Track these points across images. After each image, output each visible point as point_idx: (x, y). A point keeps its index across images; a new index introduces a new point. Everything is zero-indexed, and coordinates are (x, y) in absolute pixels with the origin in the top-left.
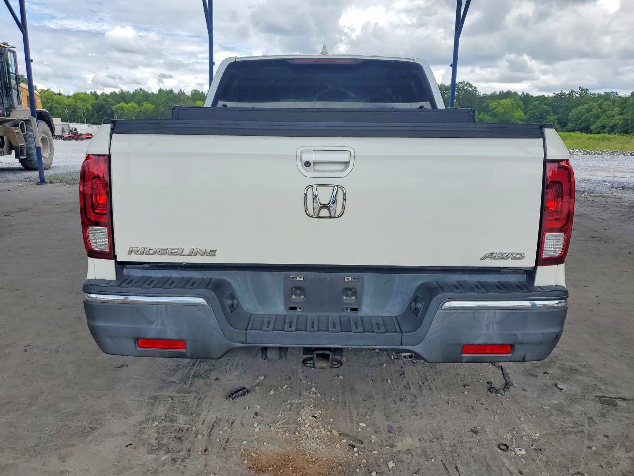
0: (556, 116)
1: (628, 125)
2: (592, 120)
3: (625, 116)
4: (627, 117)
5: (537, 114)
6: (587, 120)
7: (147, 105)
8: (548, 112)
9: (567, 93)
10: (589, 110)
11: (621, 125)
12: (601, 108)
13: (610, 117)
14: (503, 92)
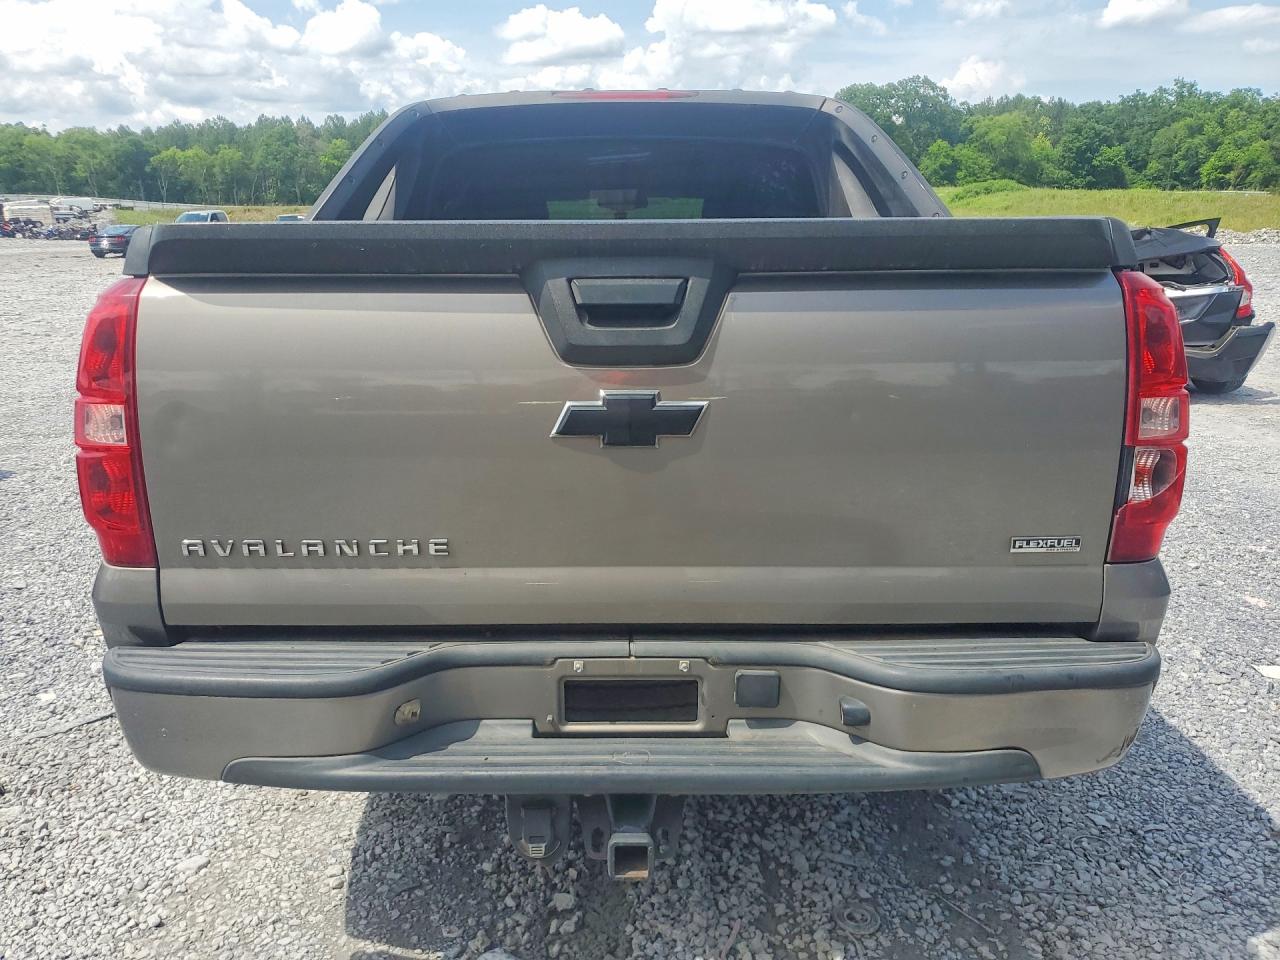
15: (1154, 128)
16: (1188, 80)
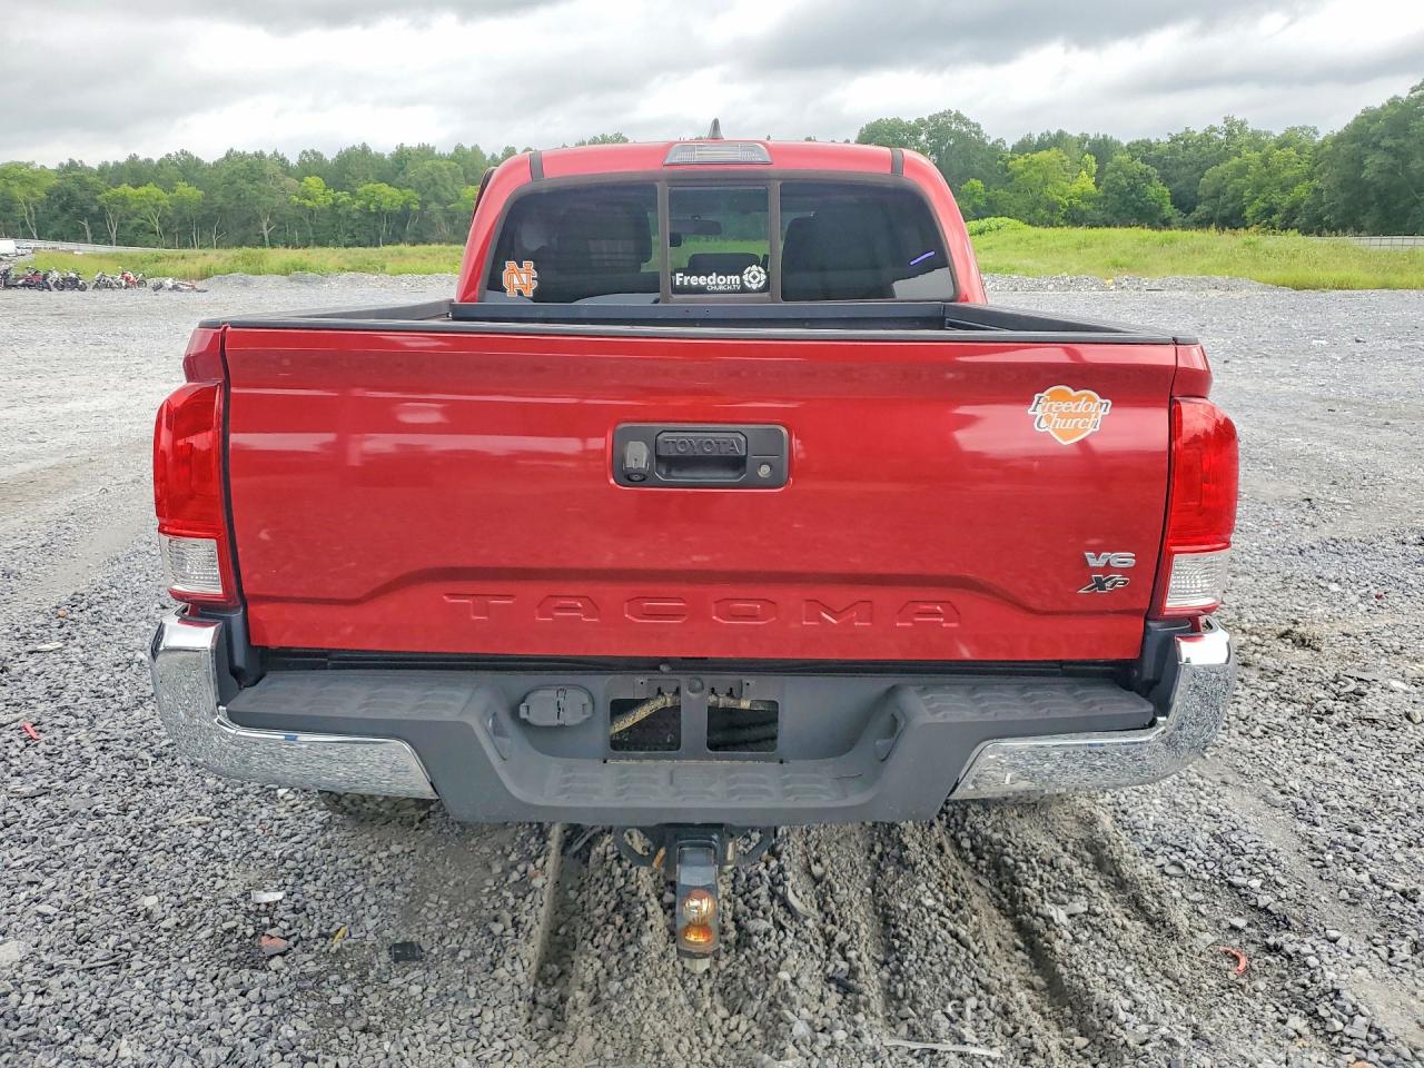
0: (1167, 190)
1: (1323, 204)
2: (1247, 193)
3: (1316, 182)
4: (1320, 186)
5: (1124, 182)
6: (1238, 196)
7: (186, 190)
8: (1148, 179)
9: (1199, 131)
10: (1242, 171)
11: (1308, 206)
12: (1266, 165)
13: (1285, 188)
14: (1049, 134)
15: (1201, 169)
16: (1238, 118)
